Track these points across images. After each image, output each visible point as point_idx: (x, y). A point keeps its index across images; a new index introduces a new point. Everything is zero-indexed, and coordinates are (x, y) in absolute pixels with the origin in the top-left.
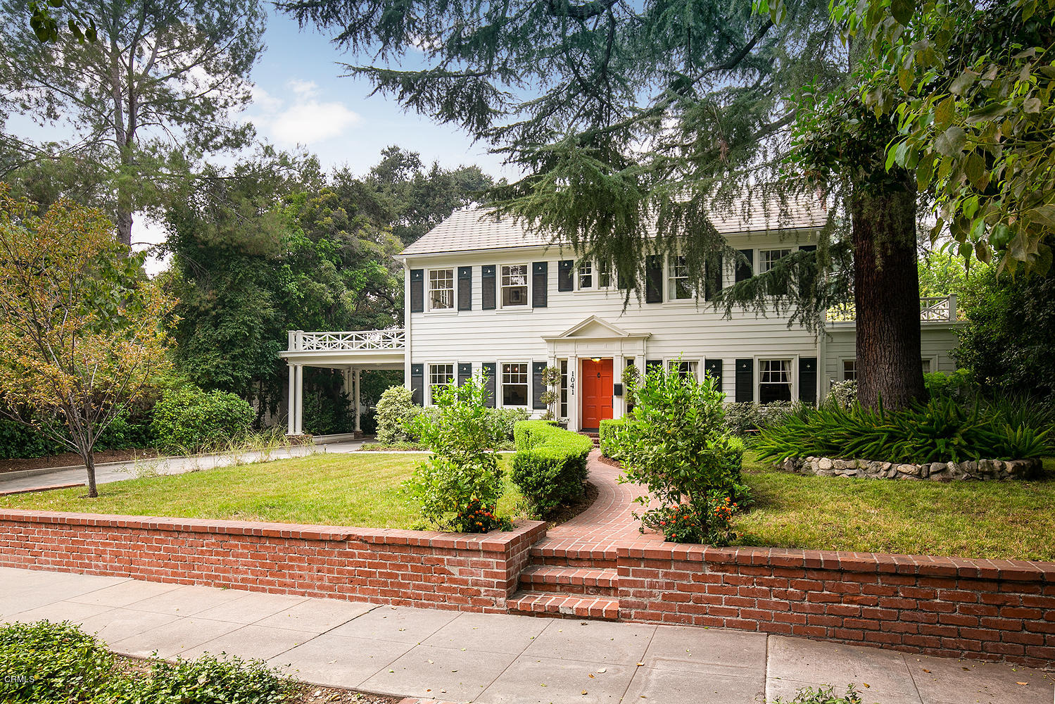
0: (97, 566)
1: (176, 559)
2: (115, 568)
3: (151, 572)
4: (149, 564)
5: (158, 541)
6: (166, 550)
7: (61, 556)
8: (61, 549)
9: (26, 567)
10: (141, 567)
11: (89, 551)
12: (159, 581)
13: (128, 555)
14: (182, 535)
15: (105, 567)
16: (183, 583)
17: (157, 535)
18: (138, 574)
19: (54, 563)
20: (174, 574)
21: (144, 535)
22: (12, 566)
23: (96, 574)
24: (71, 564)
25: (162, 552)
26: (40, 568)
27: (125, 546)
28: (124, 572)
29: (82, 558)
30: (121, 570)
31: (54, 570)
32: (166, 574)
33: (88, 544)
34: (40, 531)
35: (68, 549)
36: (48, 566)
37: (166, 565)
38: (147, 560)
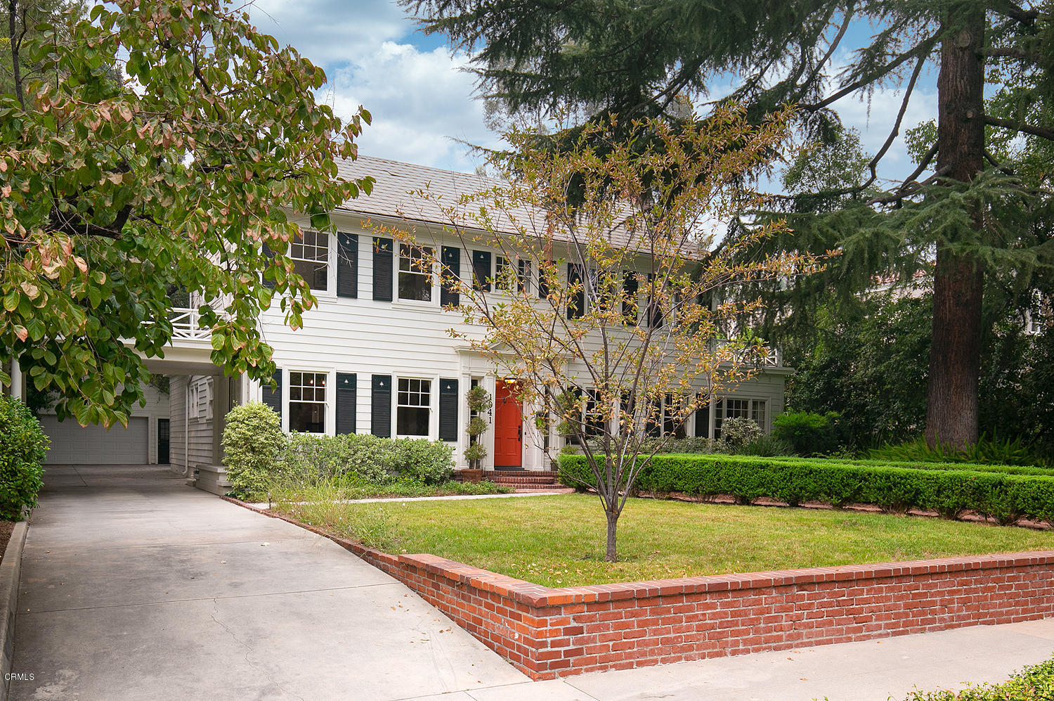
0: (942, 620)
1: (1026, 595)
2: (964, 618)
3: (1001, 614)
4: (1001, 605)
5: (1010, 579)
6: (1018, 587)
7: (898, 616)
8: (898, 607)
9: (849, 640)
10: (991, 610)
11: (934, 603)
12: (1009, 622)
13: (978, 599)
14: (1034, 569)
15: (952, 619)
16: (1033, 618)
17: (1009, 573)
18: (988, 619)
19: (887, 627)
20: (1024, 611)
21: (997, 574)
22: (829, 642)
23: (941, 629)
24: (911, 623)
25: (1013, 590)
26: (868, 637)
27: (975, 590)
28: (972, 621)
29: (924, 613)
30: (969, 618)
31: (887, 635)
32: (1017, 613)
33: (932, 596)
34: (871, 589)
35: (907, 606)
36: (879, 632)
37: (1017, 604)
38: (998, 602)
